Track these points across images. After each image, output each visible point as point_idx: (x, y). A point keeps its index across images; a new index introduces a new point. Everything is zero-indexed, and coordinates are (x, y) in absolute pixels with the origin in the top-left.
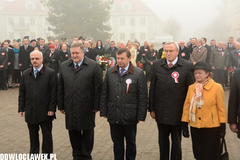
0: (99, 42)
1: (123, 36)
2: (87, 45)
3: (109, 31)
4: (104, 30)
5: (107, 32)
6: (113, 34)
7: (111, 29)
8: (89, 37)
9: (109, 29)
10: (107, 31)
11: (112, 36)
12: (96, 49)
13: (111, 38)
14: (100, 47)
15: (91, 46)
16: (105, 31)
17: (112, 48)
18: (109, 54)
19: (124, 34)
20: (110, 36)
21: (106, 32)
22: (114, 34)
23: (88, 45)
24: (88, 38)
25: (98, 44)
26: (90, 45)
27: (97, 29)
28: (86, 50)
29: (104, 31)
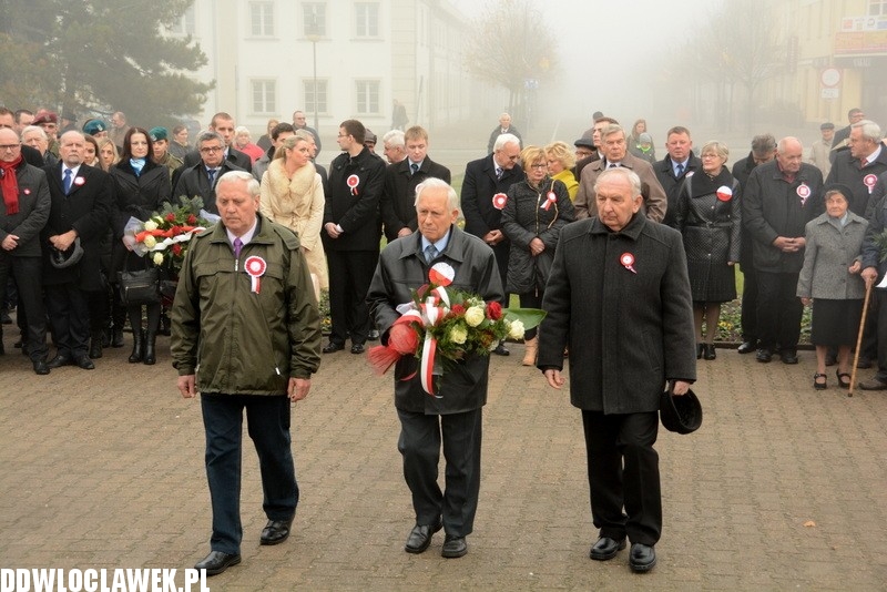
0: (138, 137)
1: (264, 91)
2: (74, 148)
3: (193, 68)
4: (162, 64)
5: (179, 73)
6: (213, 85)
7: (204, 61)
8: (87, 100)
9: (191, 58)
10: (179, 67)
11: (210, 94)
12: (121, 173)
13: (202, 106)
14: (139, 165)
15: (96, 155)
16: (169, 70)
17: (210, 166)
18: (190, 197)
19: (271, 85)
20: (198, 96)
21: (175, 76)
22: (218, 85)
23: (79, 149)
24: (82, 102)
25: (134, 147)
26: (90, 151)
27: (130, 60)
28: (72, 177)
29: (163, 69)
